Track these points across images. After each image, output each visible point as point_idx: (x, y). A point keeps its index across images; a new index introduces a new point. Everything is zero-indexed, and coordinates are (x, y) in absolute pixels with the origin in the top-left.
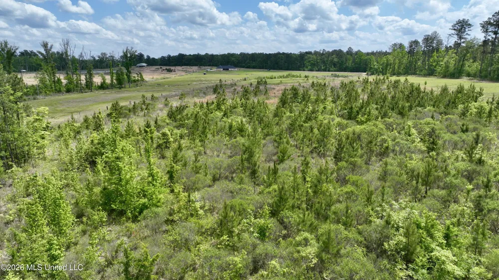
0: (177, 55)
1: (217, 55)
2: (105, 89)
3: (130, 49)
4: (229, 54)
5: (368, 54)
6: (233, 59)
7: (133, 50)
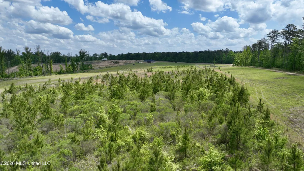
0: (127, 53)
1: (149, 54)
2: (62, 74)
3: (83, 51)
4: (155, 53)
5: (235, 52)
6: (157, 56)
7: (85, 51)
